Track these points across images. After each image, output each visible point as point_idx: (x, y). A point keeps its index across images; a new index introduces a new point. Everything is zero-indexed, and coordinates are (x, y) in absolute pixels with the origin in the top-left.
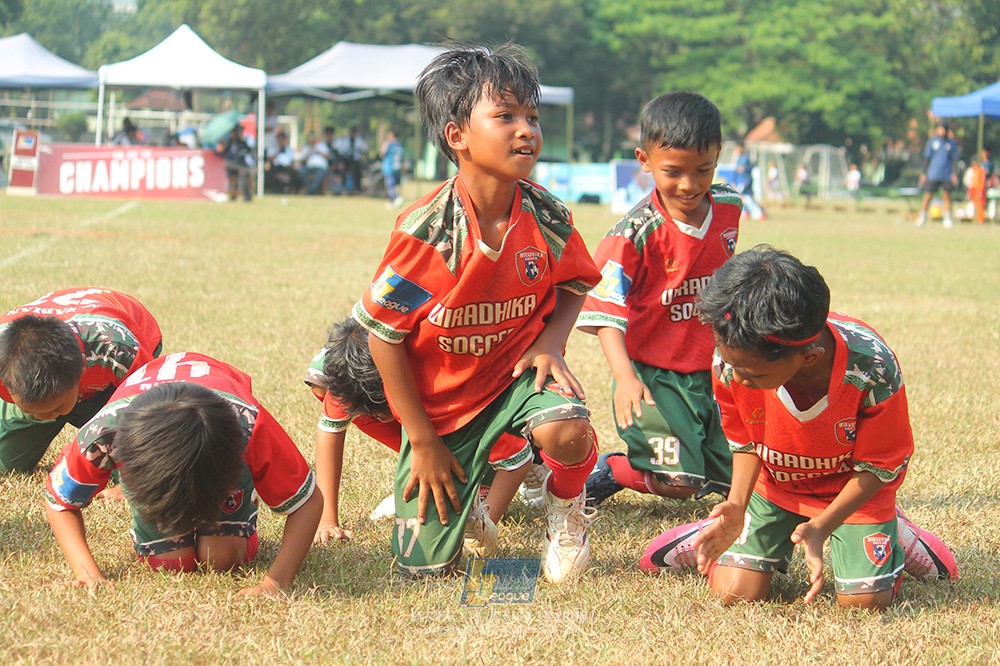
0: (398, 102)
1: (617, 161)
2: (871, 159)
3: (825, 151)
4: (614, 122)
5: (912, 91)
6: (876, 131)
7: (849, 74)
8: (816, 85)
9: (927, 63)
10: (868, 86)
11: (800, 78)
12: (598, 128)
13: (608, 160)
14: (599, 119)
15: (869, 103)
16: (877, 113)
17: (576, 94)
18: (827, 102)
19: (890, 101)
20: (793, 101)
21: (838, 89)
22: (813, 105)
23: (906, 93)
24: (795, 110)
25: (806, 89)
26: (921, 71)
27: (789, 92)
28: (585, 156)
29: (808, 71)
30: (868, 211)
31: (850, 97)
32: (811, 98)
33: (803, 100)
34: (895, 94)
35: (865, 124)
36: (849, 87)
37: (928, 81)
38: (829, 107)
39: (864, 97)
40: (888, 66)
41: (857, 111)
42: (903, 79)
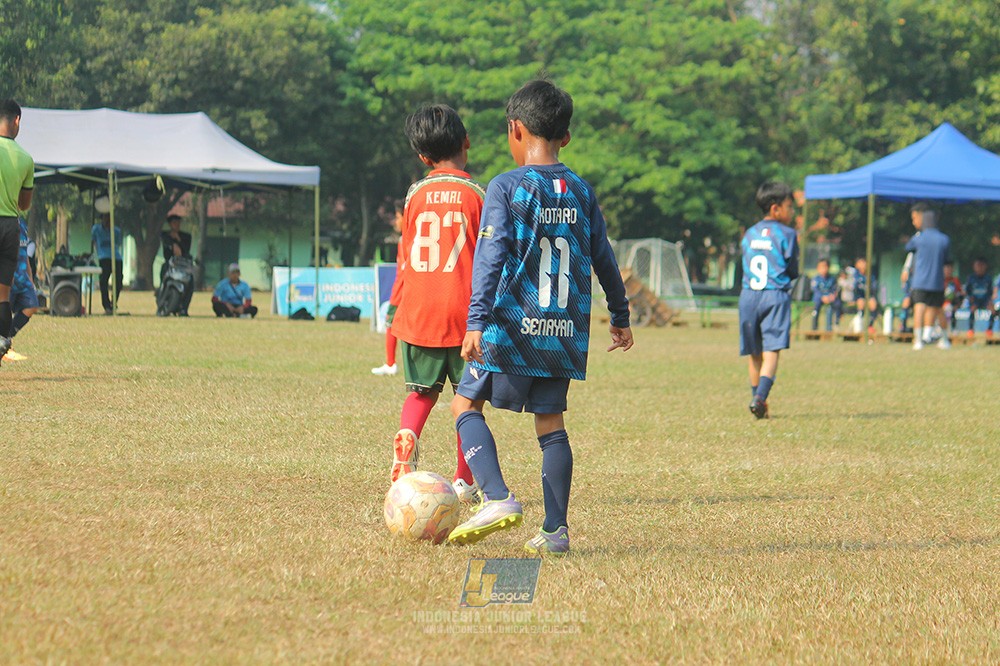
0: (84, 185)
1: (378, 263)
2: (716, 256)
3: (656, 246)
4: (373, 210)
5: (775, 165)
6: (725, 220)
7: (688, 143)
8: (644, 157)
9: (794, 126)
10: (715, 160)
11: (623, 150)
12: (352, 216)
13: (366, 262)
14: (353, 206)
15: (715, 182)
16: (725, 194)
17: (322, 173)
18: (659, 180)
19: (742, 177)
20: (614, 179)
21: (676, 164)
22: (640, 186)
23: (764, 169)
24: (614, 191)
25: (631, 163)
26: (786, 137)
27: (609, 168)
28: (334, 257)
29: (633, 139)
30: (715, 325)
31: (688, 174)
32: (638, 176)
33: (627, 179)
34: (751, 169)
35: (710, 211)
36: (690, 162)
37: (795, 150)
38: (663, 188)
39: (710, 173)
40: (740, 133)
41: (699, 192)
42: (762, 149)
